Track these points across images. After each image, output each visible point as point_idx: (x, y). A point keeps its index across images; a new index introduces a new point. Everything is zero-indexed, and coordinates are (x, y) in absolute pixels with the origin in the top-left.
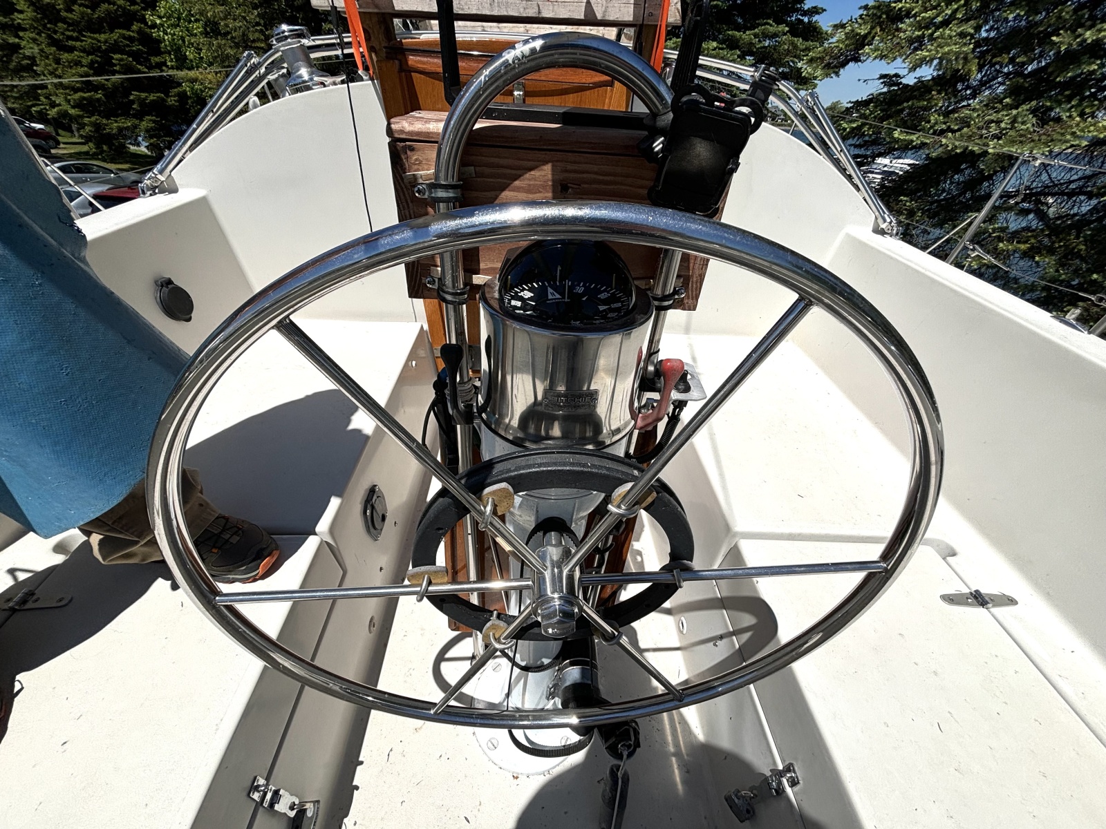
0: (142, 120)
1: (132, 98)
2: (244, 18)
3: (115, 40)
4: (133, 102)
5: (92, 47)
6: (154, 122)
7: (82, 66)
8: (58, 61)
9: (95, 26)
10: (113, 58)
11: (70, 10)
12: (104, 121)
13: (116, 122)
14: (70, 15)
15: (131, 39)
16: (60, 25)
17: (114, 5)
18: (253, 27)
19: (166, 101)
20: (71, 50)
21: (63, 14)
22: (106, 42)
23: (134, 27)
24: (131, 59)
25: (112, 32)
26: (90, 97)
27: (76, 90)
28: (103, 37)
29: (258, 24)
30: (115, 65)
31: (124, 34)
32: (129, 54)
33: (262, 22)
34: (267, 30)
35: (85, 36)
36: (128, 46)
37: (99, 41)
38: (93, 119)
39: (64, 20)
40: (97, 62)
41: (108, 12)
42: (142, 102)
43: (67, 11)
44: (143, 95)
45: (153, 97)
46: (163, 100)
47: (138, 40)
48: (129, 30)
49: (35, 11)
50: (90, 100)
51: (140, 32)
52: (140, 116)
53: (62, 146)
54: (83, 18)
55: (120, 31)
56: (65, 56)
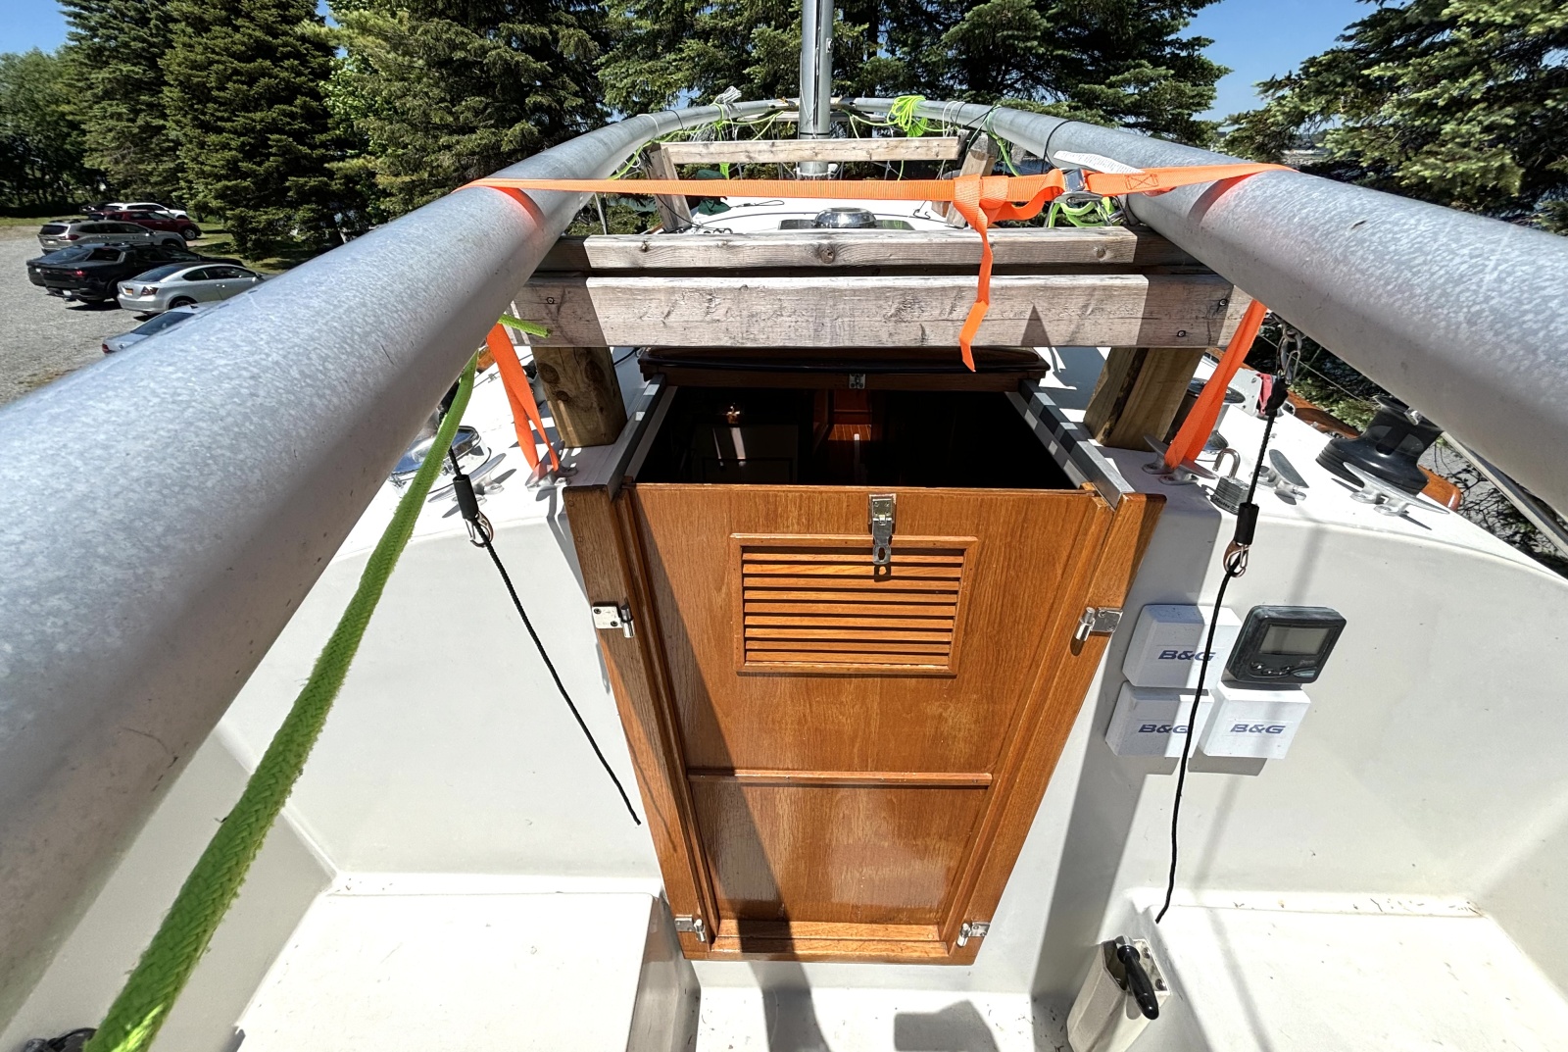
0: (298, 210)
1: (287, 184)
2: (426, 94)
3: (273, 119)
4: (289, 189)
5: (245, 128)
6: (313, 210)
7: (230, 149)
8: (202, 145)
9: (248, 105)
10: (269, 139)
11: (222, 88)
12: (251, 213)
13: (266, 213)
14: (222, 94)
15: (292, 116)
16: (210, 105)
17: (276, 78)
18: (437, 103)
19: (330, 186)
20: (219, 131)
21: (215, 93)
22: (262, 120)
23: (298, 102)
24: (291, 139)
25: (270, 108)
26: (236, 186)
27: (219, 178)
28: (258, 115)
29: (443, 100)
30: (271, 147)
31: (284, 110)
32: (289, 134)
33: (448, 97)
34: (454, 106)
35: (238, 116)
36: (289, 124)
37: (254, 121)
38: (237, 211)
39: (215, 100)
40: (249, 144)
41: (268, 87)
42: (300, 189)
43: (219, 89)
44: (302, 180)
45: (313, 182)
46: (326, 184)
47: (302, 116)
48: (291, 105)
49: (183, 91)
50: (236, 190)
51: (304, 106)
52: (295, 205)
53: (203, 236)
54: (237, 96)
55: (281, 106)
56: (212, 138)
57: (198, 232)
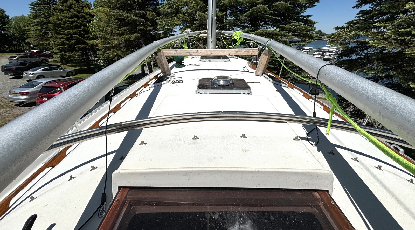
0: (77, 53)
1: (76, 47)
3: (75, 32)
4: (76, 48)
5: (68, 34)
6: (81, 53)
7: (63, 39)
8: (56, 38)
9: (69, 28)
10: (73, 36)
12: (65, 54)
13: (69, 53)
14: (63, 26)
15: (80, 31)
16: (60, 28)
17: (78, 22)
19: (87, 47)
20: (61, 34)
21: (62, 26)
22: (72, 32)
23: (82, 28)
24: (79, 36)
25: (75, 29)
26: (63, 47)
27: (58, 45)
28: (72, 31)
29: (116, 28)
30: (73, 38)
31: (78, 30)
32: (78, 35)
33: (118, 27)
34: (119, 29)
35: (66, 31)
36: (79, 32)
37: (70, 32)
38: (62, 53)
39: (61, 27)
40: (68, 37)
41: (76, 24)
42: (79, 48)
43: (63, 25)
44: (80, 46)
45: (83, 46)
46: (86, 46)
47: (82, 31)
48: (80, 28)
49: (54, 25)
50: (62, 48)
51: (84, 29)
52: (77, 51)
54: (67, 26)
55: (78, 29)
56: (59, 36)
57: (53, 57)
